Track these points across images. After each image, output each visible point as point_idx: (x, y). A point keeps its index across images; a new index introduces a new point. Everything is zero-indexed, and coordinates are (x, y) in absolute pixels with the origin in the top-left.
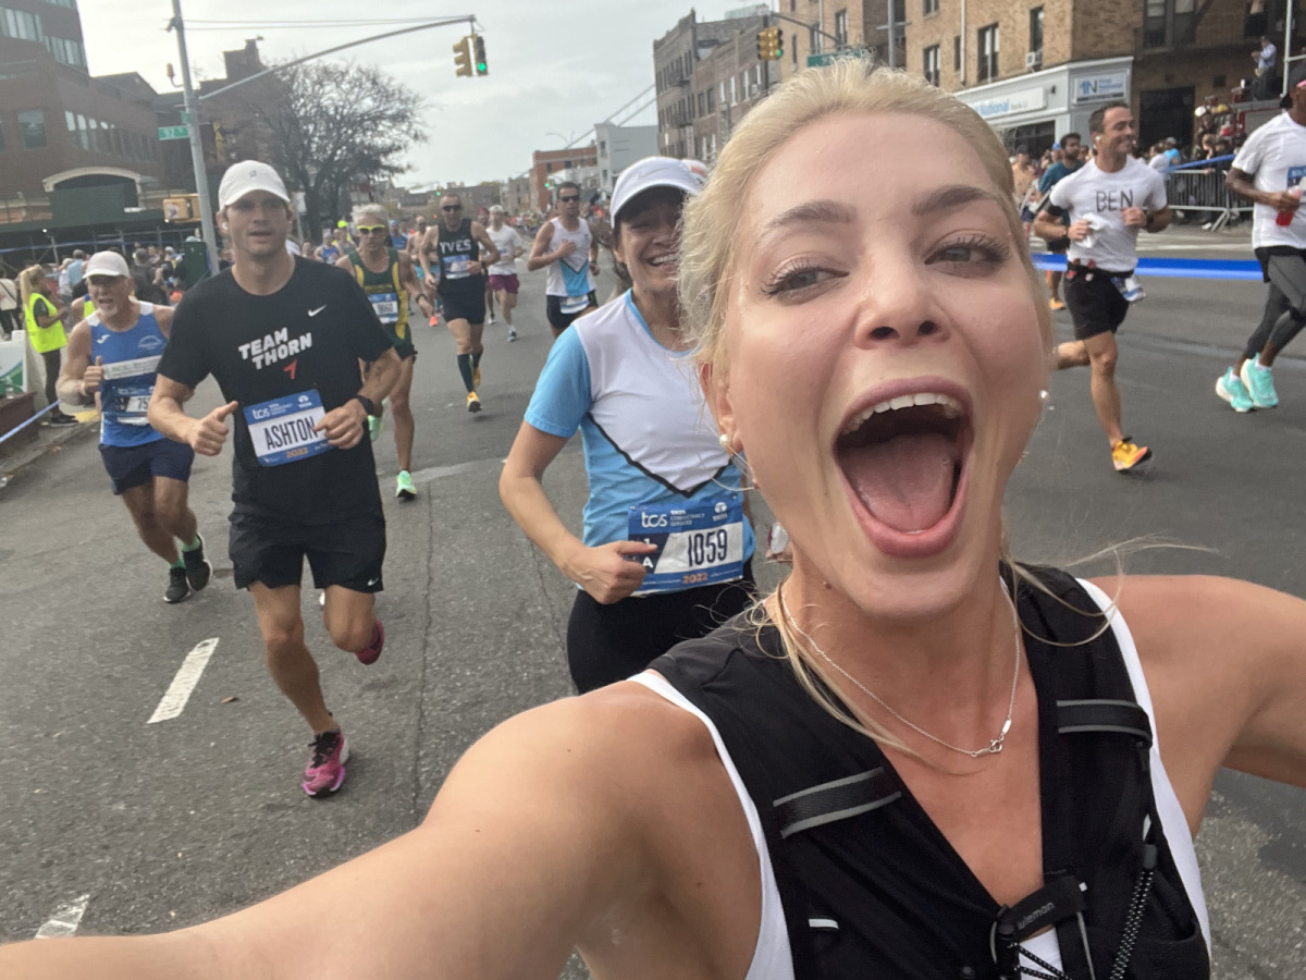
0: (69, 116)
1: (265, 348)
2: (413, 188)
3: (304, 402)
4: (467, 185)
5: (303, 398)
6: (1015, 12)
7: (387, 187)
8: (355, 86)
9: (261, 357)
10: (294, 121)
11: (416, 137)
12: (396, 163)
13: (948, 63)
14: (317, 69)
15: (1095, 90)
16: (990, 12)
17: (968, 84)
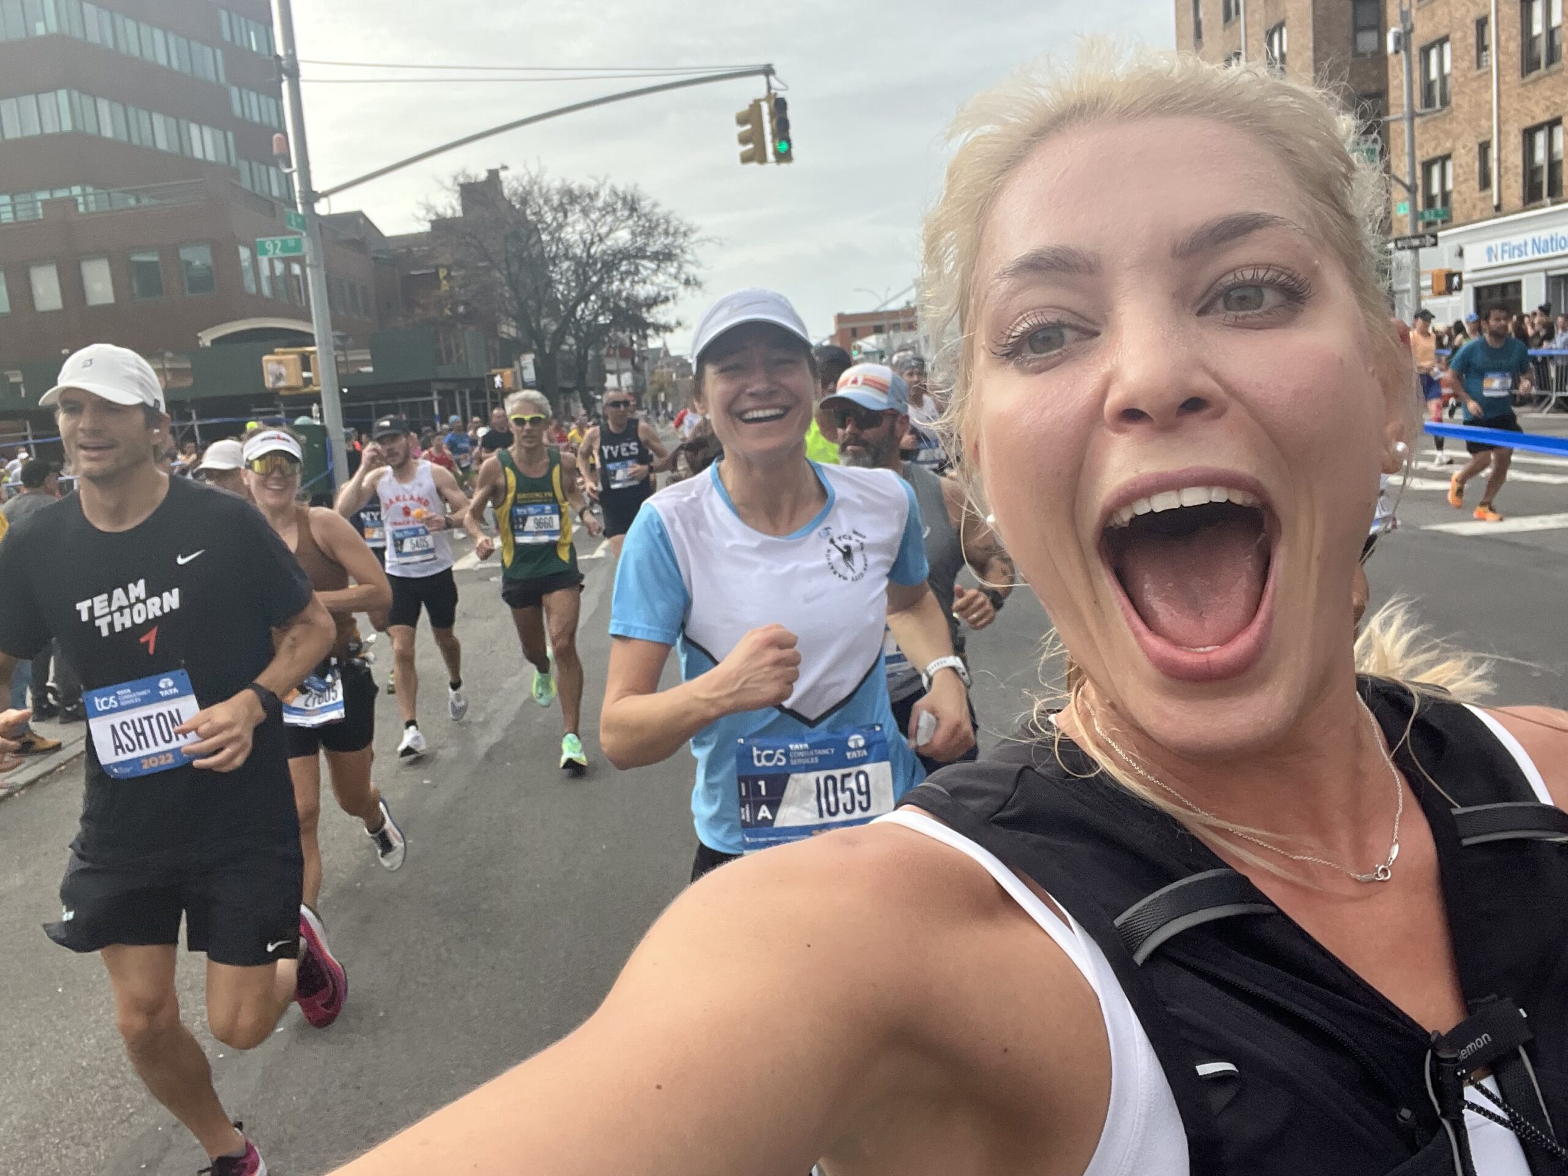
0: (245, 254)
1: (114, 608)
3: (168, 688)
5: (165, 682)
7: (663, 354)
8: (608, 214)
9: (109, 618)
12: (662, 320)
13: (1466, 180)
14: (557, 192)
16: (1543, 104)
17: (1505, 208)
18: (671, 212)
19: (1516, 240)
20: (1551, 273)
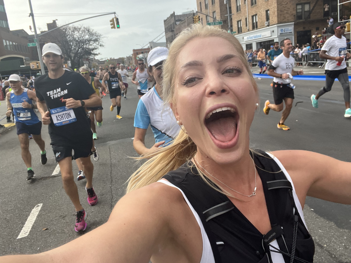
0: (4, 41)
1: (54, 93)
2: (101, 59)
4: (115, 58)
6: (262, 11)
7: (94, 59)
8: (83, 32)
9: (53, 96)
10: (67, 42)
11: (101, 45)
12: (95, 53)
13: (244, 25)
14: (72, 28)
15: (284, 31)
16: (254, 11)
17: (250, 30)
18: (96, 32)
19: (251, 36)
20: (257, 42)
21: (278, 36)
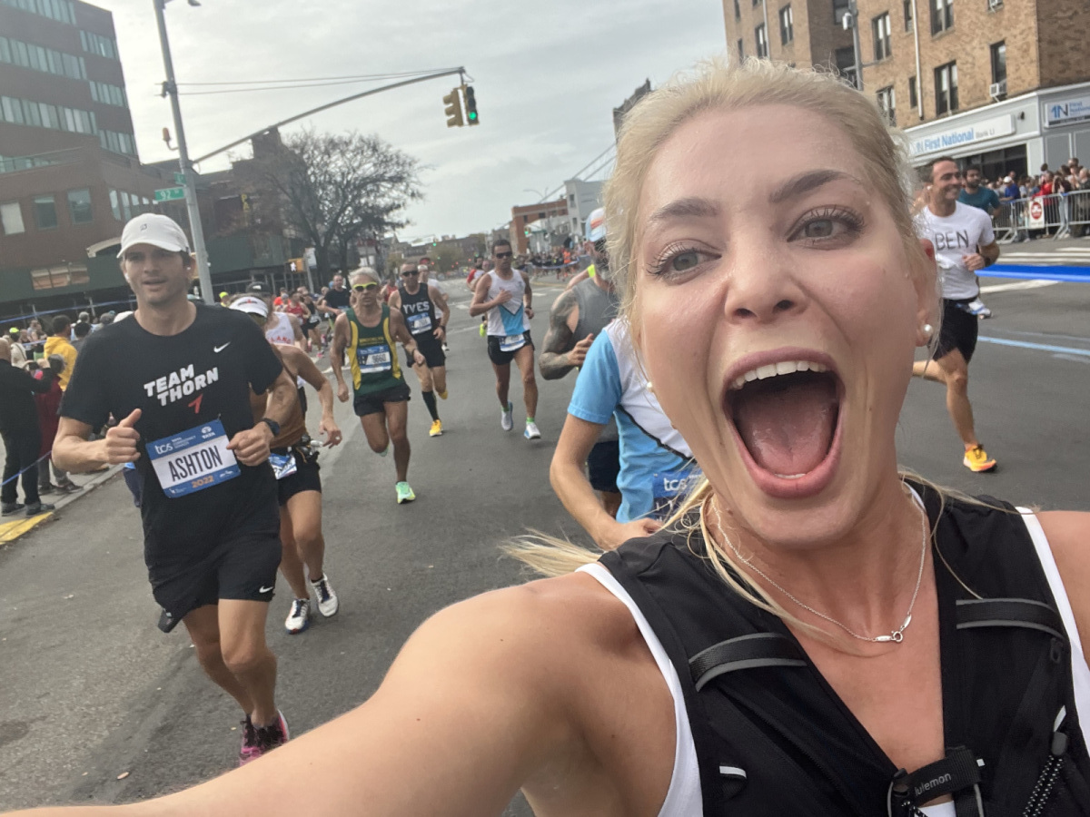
1: (170, 386)
2: (415, 242)
3: (208, 433)
4: (458, 237)
6: (974, 48)
9: (166, 393)
11: (413, 195)
12: (396, 220)
13: (903, 102)
15: (1066, 113)
17: (927, 118)
21: (1044, 131)
